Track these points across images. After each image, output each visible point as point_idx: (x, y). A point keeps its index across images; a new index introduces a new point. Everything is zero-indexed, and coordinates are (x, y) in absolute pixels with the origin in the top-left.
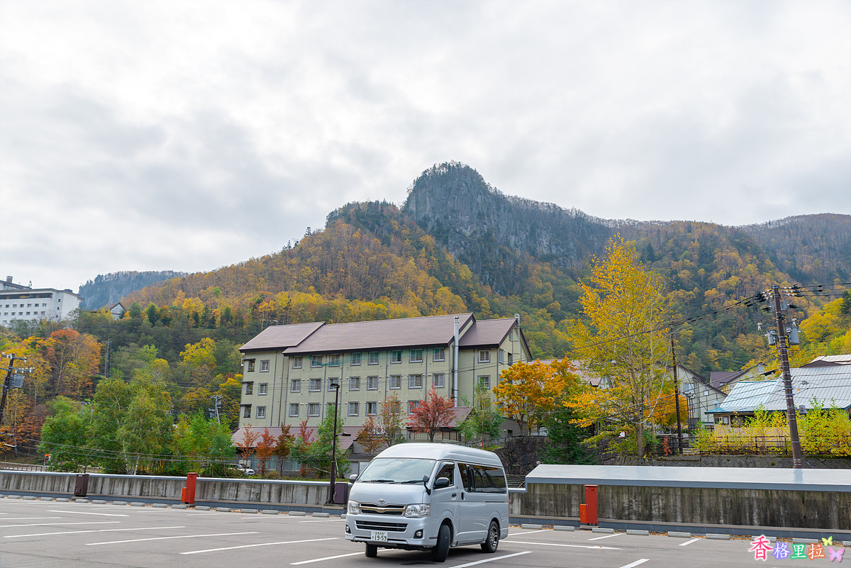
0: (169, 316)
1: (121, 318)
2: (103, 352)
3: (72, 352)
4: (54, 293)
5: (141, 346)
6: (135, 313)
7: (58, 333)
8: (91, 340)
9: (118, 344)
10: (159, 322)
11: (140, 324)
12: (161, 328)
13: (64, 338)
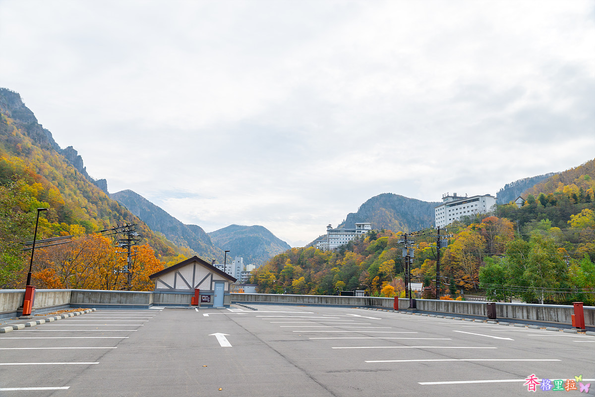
0: (554, 200)
1: (523, 205)
2: (515, 227)
3: (496, 229)
4: (480, 198)
5: (539, 221)
6: (531, 201)
7: (486, 219)
8: (506, 221)
9: (524, 221)
10: (548, 204)
11: (536, 207)
12: (551, 208)
13: (490, 222)
